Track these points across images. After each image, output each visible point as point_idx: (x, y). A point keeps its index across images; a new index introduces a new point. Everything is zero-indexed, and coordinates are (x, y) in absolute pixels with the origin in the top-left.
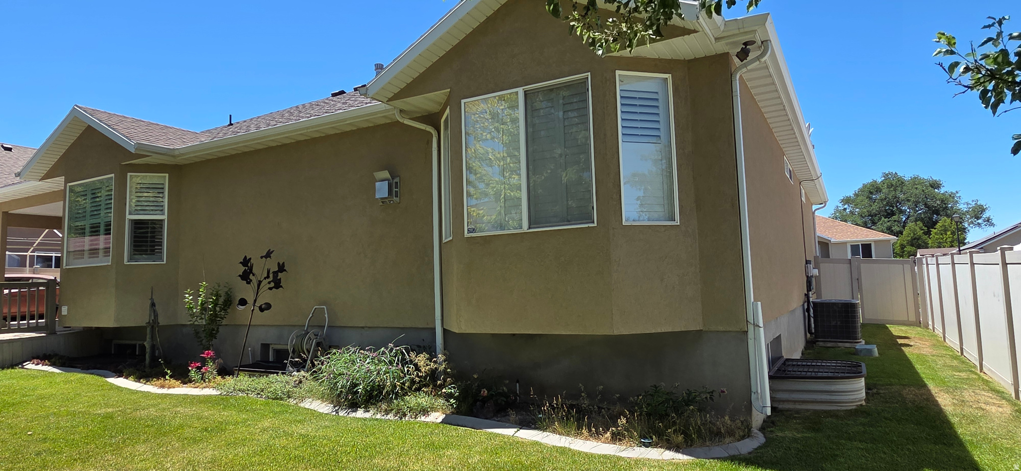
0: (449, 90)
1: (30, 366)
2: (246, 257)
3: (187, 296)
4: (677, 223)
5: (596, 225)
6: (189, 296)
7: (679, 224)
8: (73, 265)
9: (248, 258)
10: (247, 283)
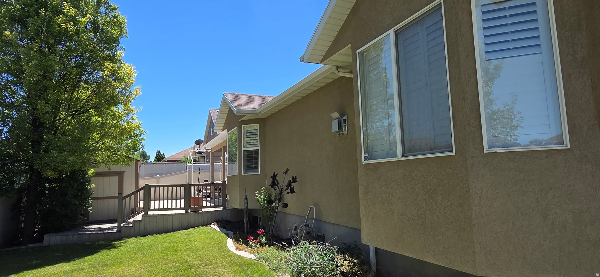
0: (350, 45)
1: (212, 226)
2: (274, 173)
3: (257, 195)
4: (567, 146)
5: (454, 154)
6: (258, 195)
7: (569, 147)
8: (231, 174)
9: (276, 174)
10: (274, 190)
